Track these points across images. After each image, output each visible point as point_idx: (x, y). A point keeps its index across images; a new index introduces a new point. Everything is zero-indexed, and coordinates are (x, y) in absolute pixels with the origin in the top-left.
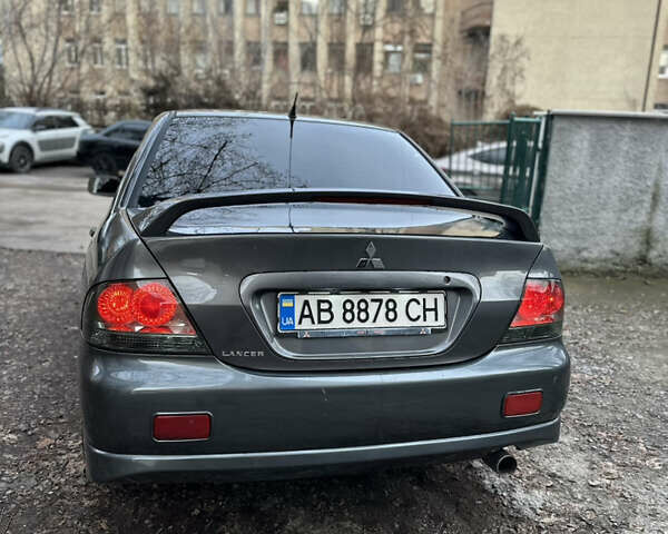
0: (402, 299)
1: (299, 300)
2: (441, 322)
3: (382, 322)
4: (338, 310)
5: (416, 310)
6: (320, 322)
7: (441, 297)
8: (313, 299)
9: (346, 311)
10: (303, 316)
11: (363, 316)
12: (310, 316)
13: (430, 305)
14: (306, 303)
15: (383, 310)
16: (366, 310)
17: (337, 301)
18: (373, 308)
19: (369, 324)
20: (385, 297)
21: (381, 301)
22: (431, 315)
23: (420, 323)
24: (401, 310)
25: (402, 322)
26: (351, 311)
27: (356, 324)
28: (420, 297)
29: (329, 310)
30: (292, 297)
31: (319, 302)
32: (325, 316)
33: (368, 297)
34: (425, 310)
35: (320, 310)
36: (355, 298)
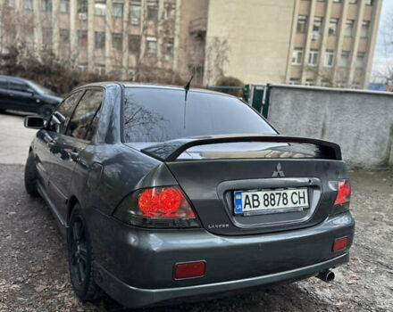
0: (289, 192)
1: (244, 195)
2: (307, 204)
3: (281, 205)
4: (261, 200)
5: (296, 198)
6: (254, 207)
7: (306, 191)
8: (250, 194)
9: (265, 200)
10: (246, 204)
11: (273, 202)
12: (249, 204)
13: (301, 195)
14: (247, 197)
15: (282, 199)
16: (274, 199)
17: (261, 194)
18: (277, 197)
19: (275, 207)
20: (282, 192)
21: (280, 194)
22: (302, 200)
23: (298, 205)
24: (289, 198)
25: (290, 205)
26: (267, 200)
27: (270, 207)
28: (297, 191)
29: (257, 200)
30: (240, 193)
31: (253, 195)
32: (256, 204)
33: (274, 192)
34: (300, 198)
35: (253, 200)
36: (269, 193)
